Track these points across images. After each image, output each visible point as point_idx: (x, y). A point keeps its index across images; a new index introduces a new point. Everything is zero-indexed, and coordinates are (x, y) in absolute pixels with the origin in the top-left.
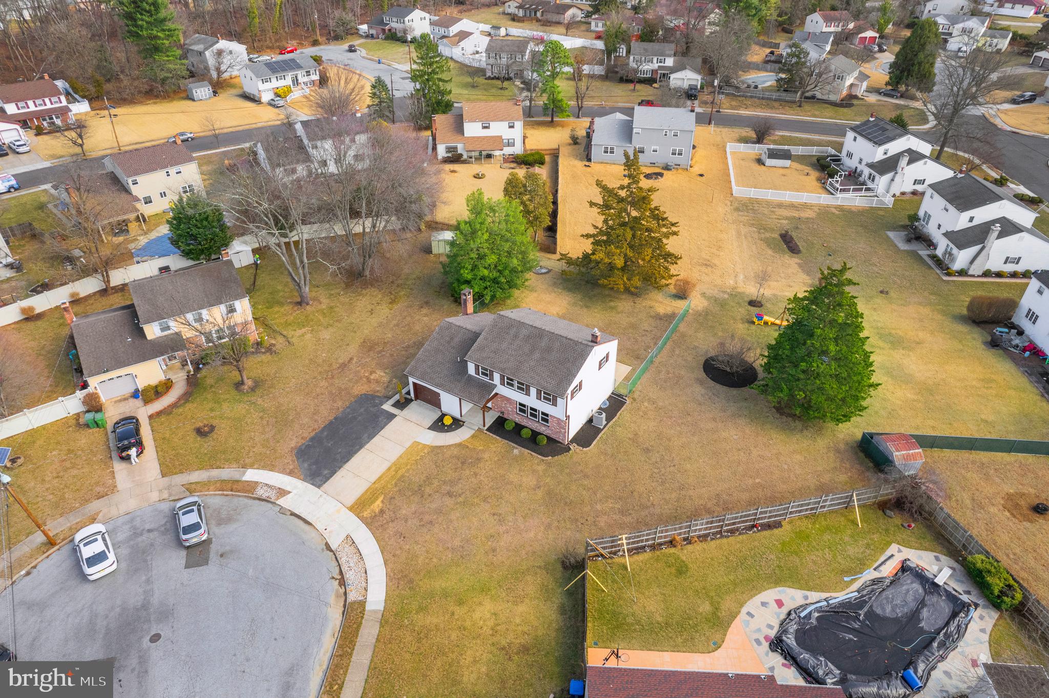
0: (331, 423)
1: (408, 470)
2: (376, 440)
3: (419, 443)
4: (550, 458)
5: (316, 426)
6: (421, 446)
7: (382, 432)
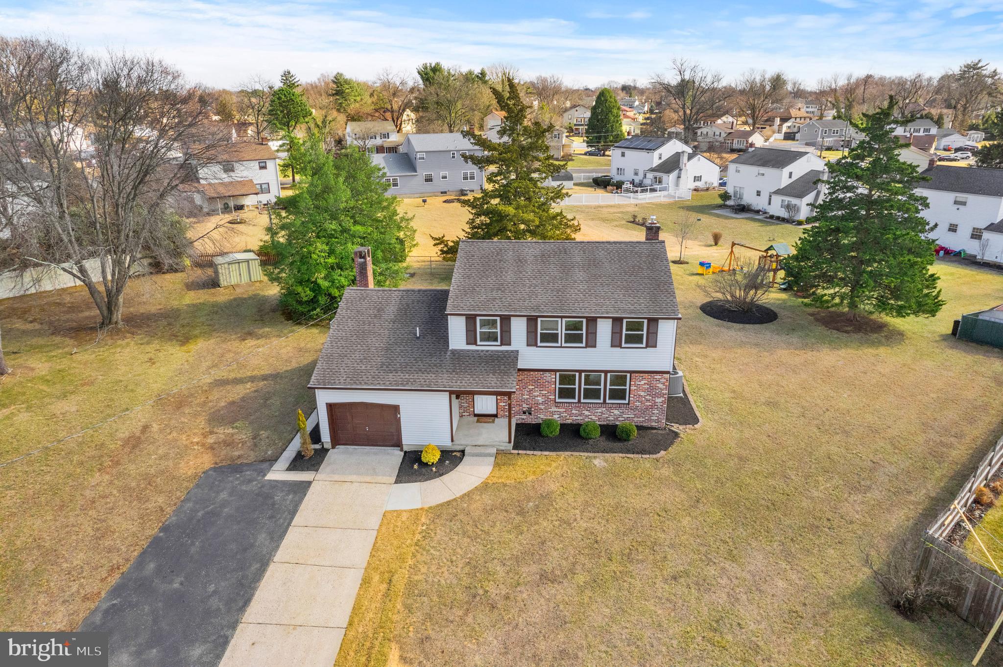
0: (156, 542)
1: (414, 568)
2: (292, 536)
3: (399, 513)
4: (663, 453)
5: (116, 559)
6: (404, 517)
7: (296, 520)
